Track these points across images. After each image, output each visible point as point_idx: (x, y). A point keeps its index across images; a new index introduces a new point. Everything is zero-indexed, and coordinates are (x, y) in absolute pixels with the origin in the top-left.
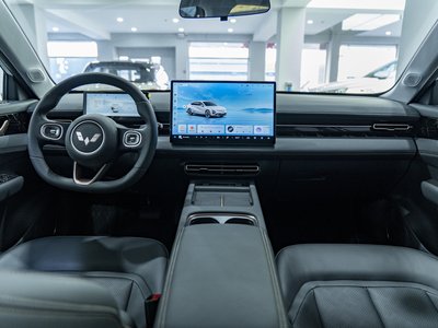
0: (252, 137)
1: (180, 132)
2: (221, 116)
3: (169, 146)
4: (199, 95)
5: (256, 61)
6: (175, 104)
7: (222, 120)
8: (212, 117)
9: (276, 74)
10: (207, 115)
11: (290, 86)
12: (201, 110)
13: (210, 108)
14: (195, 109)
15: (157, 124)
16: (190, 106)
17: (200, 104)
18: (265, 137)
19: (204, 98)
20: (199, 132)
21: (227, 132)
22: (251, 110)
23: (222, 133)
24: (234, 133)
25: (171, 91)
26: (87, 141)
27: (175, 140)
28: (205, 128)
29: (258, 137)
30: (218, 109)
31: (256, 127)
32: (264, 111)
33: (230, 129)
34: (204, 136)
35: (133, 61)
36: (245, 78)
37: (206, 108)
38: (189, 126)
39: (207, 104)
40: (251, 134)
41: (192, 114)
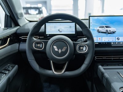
2: (114, 33)
4: (103, 23)
7: (114, 35)
8: (109, 33)
10: (107, 33)
12: (104, 30)
13: (108, 29)
14: (101, 29)
16: (98, 28)
17: (103, 27)
19: (105, 24)
20: (103, 41)
21: (117, 41)
23: (114, 41)
24: (119, 41)
26: (60, 51)
28: (105, 39)
30: (112, 29)
34: (105, 43)
37: (106, 29)
38: (98, 38)
39: (107, 27)
41: (99, 32)
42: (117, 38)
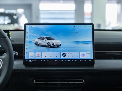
0: (78, 60)
1: (30, 57)
2: (58, 46)
3: (23, 67)
4: (43, 33)
5: (79, 11)
6: (27, 39)
7: (58, 49)
9: (92, 19)
10: (48, 46)
11: (99, 25)
12: (45, 42)
13: (51, 42)
14: (40, 42)
15: (14, 53)
16: (37, 40)
17: (43, 39)
18: (88, 60)
19: (46, 35)
20: (43, 57)
21: (62, 57)
22: (78, 42)
23: (59, 57)
24: (66, 57)
25: (25, 30)
27: (27, 63)
28: (47, 55)
29: (83, 60)
30: (56, 42)
31: (81, 53)
32: (86, 42)
33: (64, 55)
34: (46, 60)
35: (7, 12)
36: (73, 22)
37: (48, 41)
38: (37, 53)
39: (48, 39)
40: (78, 58)
41: (38, 45)
42: (62, 53)
